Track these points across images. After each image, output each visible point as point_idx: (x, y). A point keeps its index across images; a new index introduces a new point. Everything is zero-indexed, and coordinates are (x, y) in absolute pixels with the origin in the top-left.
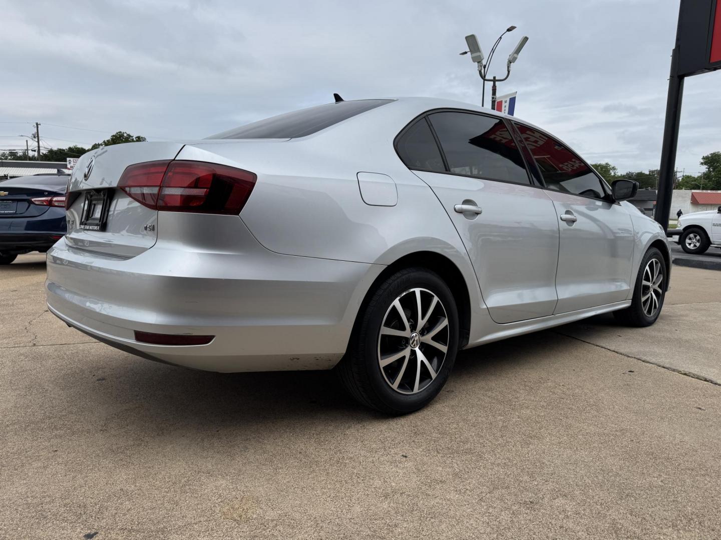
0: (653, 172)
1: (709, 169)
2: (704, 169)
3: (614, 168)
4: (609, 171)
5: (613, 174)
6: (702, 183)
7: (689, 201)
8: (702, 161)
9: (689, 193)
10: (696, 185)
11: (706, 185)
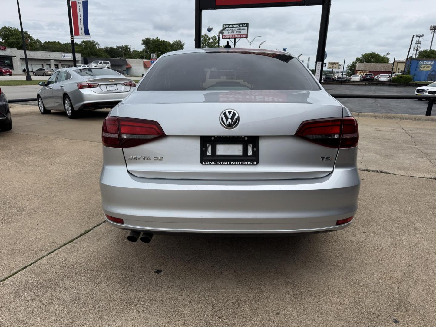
0: (118, 47)
1: (146, 47)
2: (143, 47)
3: (98, 44)
4: (95, 45)
5: (98, 48)
6: (145, 55)
7: (143, 66)
8: (142, 42)
9: (142, 61)
10: (142, 56)
11: (146, 56)
